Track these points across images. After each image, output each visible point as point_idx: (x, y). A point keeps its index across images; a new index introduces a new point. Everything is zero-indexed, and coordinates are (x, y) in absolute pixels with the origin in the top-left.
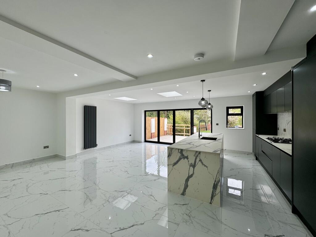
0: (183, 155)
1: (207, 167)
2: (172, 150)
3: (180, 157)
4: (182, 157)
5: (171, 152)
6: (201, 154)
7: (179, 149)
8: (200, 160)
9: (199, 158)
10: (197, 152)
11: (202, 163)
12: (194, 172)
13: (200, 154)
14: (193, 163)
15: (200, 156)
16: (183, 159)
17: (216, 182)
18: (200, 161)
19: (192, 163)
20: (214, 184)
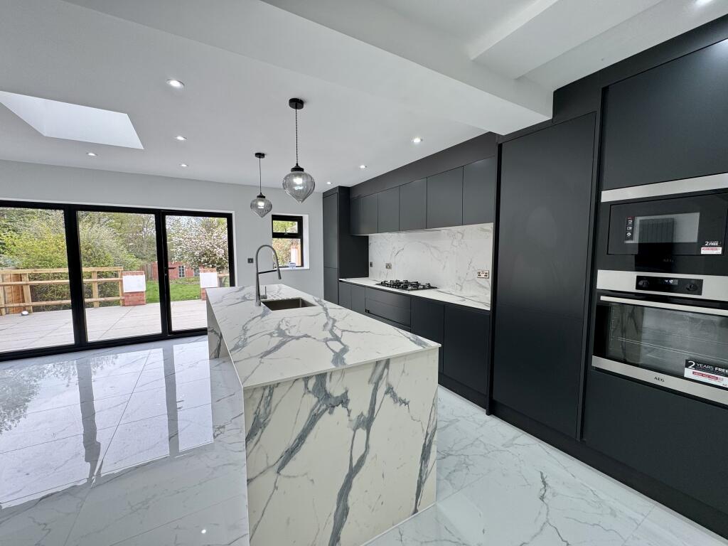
0: (328, 396)
1: (406, 404)
2: (271, 394)
3: (313, 410)
4: (324, 407)
5: (269, 403)
6: (392, 365)
7: (306, 379)
8: (390, 390)
9: (385, 383)
10: (377, 363)
11: (394, 396)
12: (370, 442)
13: (388, 369)
14: (366, 413)
15: (388, 373)
16: (326, 414)
17: (429, 436)
18: (386, 393)
19: (362, 414)
20: (425, 444)
